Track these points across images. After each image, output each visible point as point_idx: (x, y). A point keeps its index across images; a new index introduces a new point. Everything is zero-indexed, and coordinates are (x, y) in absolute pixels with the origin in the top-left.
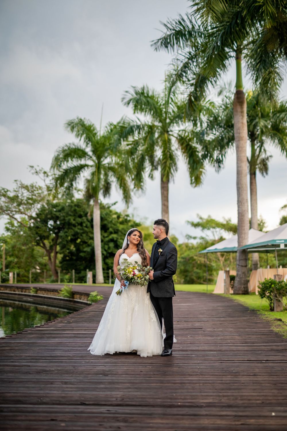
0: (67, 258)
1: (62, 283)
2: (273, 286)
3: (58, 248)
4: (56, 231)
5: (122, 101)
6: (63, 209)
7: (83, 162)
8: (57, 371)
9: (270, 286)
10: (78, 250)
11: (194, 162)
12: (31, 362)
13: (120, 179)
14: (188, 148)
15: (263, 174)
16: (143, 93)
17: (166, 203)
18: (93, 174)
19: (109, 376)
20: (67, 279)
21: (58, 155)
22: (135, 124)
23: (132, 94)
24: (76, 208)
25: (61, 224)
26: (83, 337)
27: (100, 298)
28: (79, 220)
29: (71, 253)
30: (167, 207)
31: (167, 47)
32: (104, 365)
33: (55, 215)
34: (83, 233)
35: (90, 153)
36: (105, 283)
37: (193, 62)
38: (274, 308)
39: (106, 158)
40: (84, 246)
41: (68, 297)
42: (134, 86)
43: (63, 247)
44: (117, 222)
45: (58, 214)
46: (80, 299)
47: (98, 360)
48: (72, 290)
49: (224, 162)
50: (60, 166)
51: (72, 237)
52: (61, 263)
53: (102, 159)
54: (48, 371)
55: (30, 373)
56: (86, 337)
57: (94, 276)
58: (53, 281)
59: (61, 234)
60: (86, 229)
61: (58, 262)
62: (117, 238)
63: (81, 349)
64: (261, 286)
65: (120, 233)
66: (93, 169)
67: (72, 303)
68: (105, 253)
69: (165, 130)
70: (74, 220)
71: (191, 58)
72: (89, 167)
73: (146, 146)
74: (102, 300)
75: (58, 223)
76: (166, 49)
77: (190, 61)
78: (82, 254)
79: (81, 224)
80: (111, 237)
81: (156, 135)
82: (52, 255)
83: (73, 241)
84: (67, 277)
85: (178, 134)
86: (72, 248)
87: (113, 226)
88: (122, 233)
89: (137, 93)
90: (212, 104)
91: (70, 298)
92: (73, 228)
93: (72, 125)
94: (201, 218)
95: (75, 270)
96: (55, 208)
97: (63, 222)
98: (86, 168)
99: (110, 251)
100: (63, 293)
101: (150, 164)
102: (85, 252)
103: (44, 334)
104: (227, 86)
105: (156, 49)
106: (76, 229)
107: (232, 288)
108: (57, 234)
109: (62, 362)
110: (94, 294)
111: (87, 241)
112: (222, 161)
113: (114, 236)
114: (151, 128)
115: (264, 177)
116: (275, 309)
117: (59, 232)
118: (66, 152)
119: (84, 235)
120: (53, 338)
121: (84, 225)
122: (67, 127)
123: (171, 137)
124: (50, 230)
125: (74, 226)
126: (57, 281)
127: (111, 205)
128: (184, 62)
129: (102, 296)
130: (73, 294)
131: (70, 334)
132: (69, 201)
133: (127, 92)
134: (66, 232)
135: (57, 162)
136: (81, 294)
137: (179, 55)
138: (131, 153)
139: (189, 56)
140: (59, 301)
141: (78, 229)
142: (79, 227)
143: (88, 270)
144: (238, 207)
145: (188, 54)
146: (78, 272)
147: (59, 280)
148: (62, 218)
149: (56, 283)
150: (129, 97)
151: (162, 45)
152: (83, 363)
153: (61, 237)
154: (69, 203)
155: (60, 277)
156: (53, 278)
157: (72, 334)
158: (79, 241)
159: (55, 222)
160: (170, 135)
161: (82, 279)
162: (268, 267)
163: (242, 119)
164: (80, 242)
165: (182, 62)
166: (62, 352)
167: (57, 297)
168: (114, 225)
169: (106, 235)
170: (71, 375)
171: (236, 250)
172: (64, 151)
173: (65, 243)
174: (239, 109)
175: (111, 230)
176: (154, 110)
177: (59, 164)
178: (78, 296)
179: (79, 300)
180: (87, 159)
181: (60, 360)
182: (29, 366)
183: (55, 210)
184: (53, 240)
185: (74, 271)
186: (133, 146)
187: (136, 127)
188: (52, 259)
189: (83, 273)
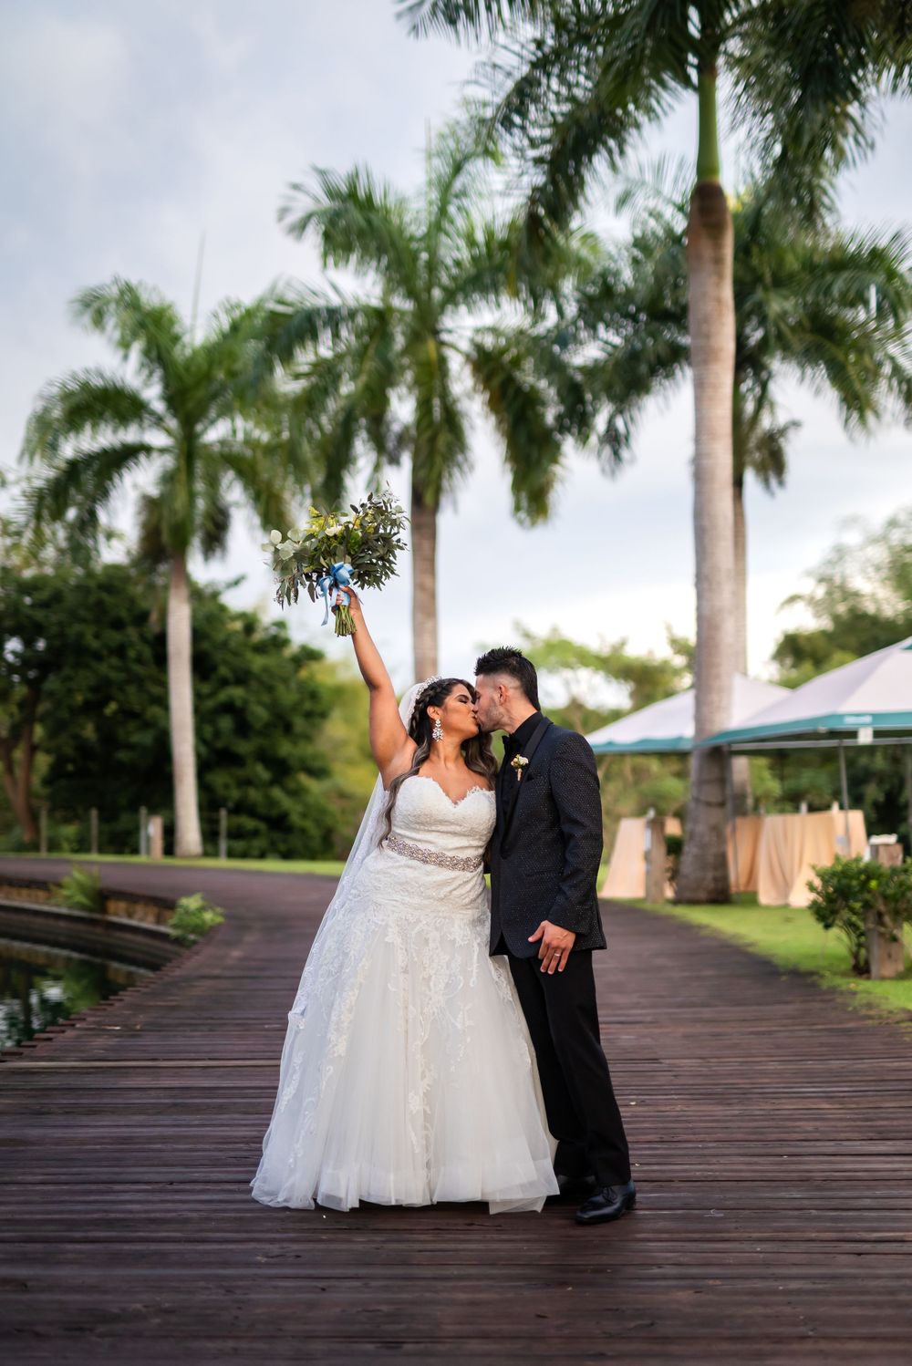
0: (70, 767)
1: (55, 855)
2: (873, 884)
3: (39, 731)
4: (32, 674)
5: (280, 219)
6: (57, 597)
7: (130, 435)
8: (157, 1321)
9: (864, 885)
10: (109, 739)
11: (531, 439)
12: (27, 1259)
13: (264, 497)
14: (511, 392)
15: (766, 482)
16: (352, 194)
17: (428, 581)
18: (168, 479)
19: (406, 1347)
20: (68, 840)
21: (46, 410)
22: (321, 303)
23: (313, 198)
24: (105, 596)
25: (49, 648)
26: (208, 1106)
27: (212, 920)
28: (114, 637)
29: (83, 749)
30: (432, 595)
31: (452, 22)
32: (357, 1278)
33: (29, 617)
34: (128, 682)
35: (159, 406)
36: (206, 854)
37: (549, 75)
38: (867, 963)
39: (213, 422)
40: (132, 725)
41: (82, 907)
42: (322, 166)
43: (57, 729)
44: (246, 645)
45: (39, 615)
46: (130, 916)
47: (321, 1246)
48: (99, 885)
49: (633, 442)
50: (54, 447)
51: (90, 696)
52: (47, 782)
53: (199, 427)
54: (115, 1318)
55: (37, 1335)
56: (221, 1109)
57: (170, 832)
58: (21, 848)
59: (52, 683)
60: (137, 668)
61: (36, 781)
62: (246, 702)
63: (223, 1177)
64: (818, 883)
65: (254, 684)
66: (168, 462)
67: (99, 930)
68: (203, 750)
69: (426, 326)
70: (97, 636)
71: (541, 64)
72: (155, 455)
73: (363, 378)
74: (219, 925)
75: (41, 645)
76: (450, 29)
77: (538, 73)
78: (123, 756)
79: (120, 651)
80: (223, 696)
81: (400, 341)
82: (19, 754)
83: (92, 708)
84: (70, 830)
85: (472, 341)
86: (89, 731)
87: (229, 657)
88: (261, 682)
89: (332, 193)
90: (590, 240)
91: (91, 910)
92: (94, 664)
93: (96, 305)
94: (527, 635)
95: (101, 809)
96: (29, 594)
97: (57, 643)
98: (142, 457)
99: (220, 744)
100: (65, 892)
101: (370, 445)
102: (130, 747)
103: (47, 1091)
104: (649, 177)
105: (415, 28)
106: (103, 668)
107: (672, 879)
108: (34, 685)
109: (162, 1259)
110: (192, 903)
111: (137, 708)
112: (627, 438)
113: (237, 692)
114: (380, 319)
115: (772, 494)
116: (874, 969)
117: (42, 678)
118: (75, 400)
119: (132, 689)
120: (88, 1114)
121: (132, 654)
122: (80, 314)
123: (449, 353)
124: (11, 669)
125: (98, 657)
126: (35, 847)
127: (220, 587)
128: (518, 75)
129: (219, 910)
130: (102, 897)
131: (153, 1093)
132: (79, 571)
133: (296, 187)
134: (69, 678)
135: (44, 433)
136: (132, 898)
137: (499, 49)
138: (309, 403)
139: (534, 54)
140: (51, 922)
141: (112, 667)
142: (115, 661)
143: (143, 811)
144: (700, 596)
145: (533, 47)
146: (108, 816)
147: (44, 845)
148: (54, 630)
149: (32, 855)
150: (303, 205)
151: (434, 13)
152: (258, 1265)
153: (51, 694)
154: (77, 577)
155: (45, 833)
156: (22, 833)
157: (162, 1093)
158: (112, 708)
159: (29, 643)
160: (442, 343)
161: (125, 842)
162: (804, 807)
163: (719, 285)
164: (115, 713)
165: (509, 74)
166: (151, 1198)
167: (46, 908)
168: (236, 654)
169: (206, 689)
170: (230, 1344)
171: (686, 746)
172: (67, 396)
173: (65, 714)
174: (707, 251)
175: (224, 671)
176: (392, 254)
177: (50, 438)
178: (122, 905)
179: (125, 921)
180: (146, 423)
181: (153, 1247)
182: (22, 1285)
183: (28, 600)
184: (21, 705)
185: (94, 813)
186: (314, 379)
187: (325, 314)
188: (19, 772)
189: (124, 821)
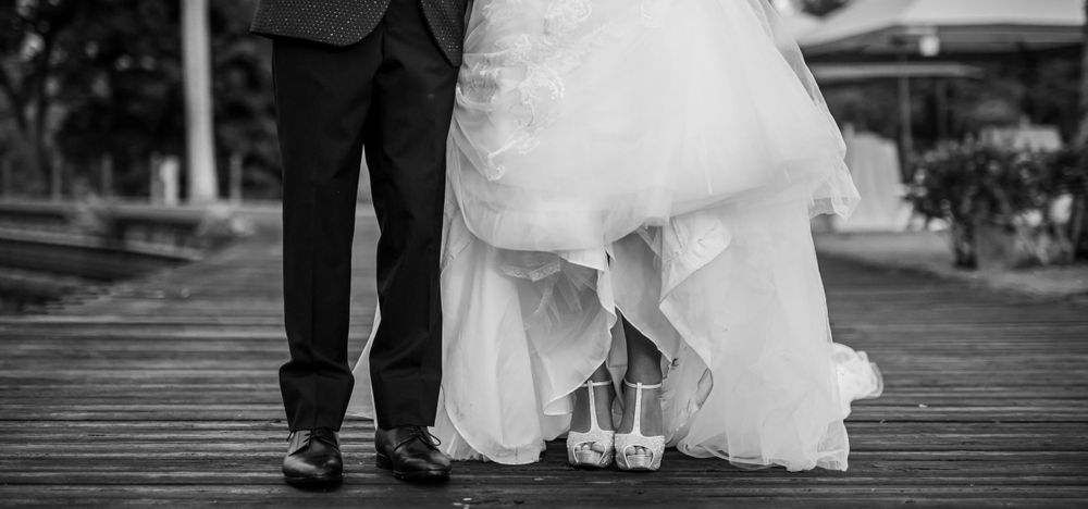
0: (83, 123)
3: (52, 86)
29: (96, 105)
40: (145, 81)
43: (70, 82)
51: (103, 48)
60: (149, 22)
67: (116, 261)
78: (136, 108)
82: (31, 110)
83: (105, 60)
86: (101, 87)
91: (107, 240)
95: (113, 158)
116: (981, 265)
146: (121, 166)
147: (56, 192)
156: (38, 185)
158: (124, 63)
161: (138, 187)
173: (78, 66)
178: (141, 232)
179: (143, 250)
185: (107, 162)
188: (32, 128)
189: (136, 171)
